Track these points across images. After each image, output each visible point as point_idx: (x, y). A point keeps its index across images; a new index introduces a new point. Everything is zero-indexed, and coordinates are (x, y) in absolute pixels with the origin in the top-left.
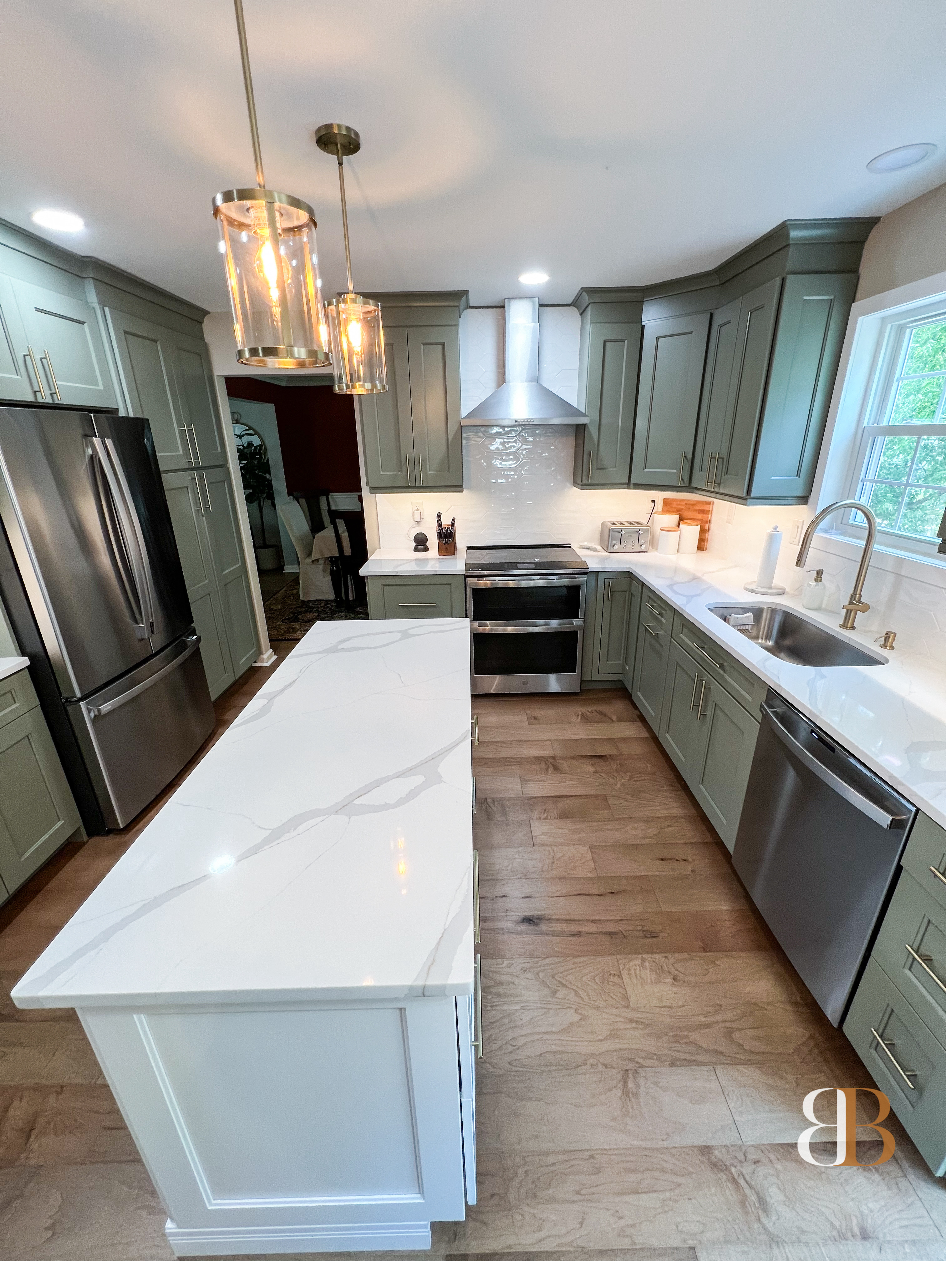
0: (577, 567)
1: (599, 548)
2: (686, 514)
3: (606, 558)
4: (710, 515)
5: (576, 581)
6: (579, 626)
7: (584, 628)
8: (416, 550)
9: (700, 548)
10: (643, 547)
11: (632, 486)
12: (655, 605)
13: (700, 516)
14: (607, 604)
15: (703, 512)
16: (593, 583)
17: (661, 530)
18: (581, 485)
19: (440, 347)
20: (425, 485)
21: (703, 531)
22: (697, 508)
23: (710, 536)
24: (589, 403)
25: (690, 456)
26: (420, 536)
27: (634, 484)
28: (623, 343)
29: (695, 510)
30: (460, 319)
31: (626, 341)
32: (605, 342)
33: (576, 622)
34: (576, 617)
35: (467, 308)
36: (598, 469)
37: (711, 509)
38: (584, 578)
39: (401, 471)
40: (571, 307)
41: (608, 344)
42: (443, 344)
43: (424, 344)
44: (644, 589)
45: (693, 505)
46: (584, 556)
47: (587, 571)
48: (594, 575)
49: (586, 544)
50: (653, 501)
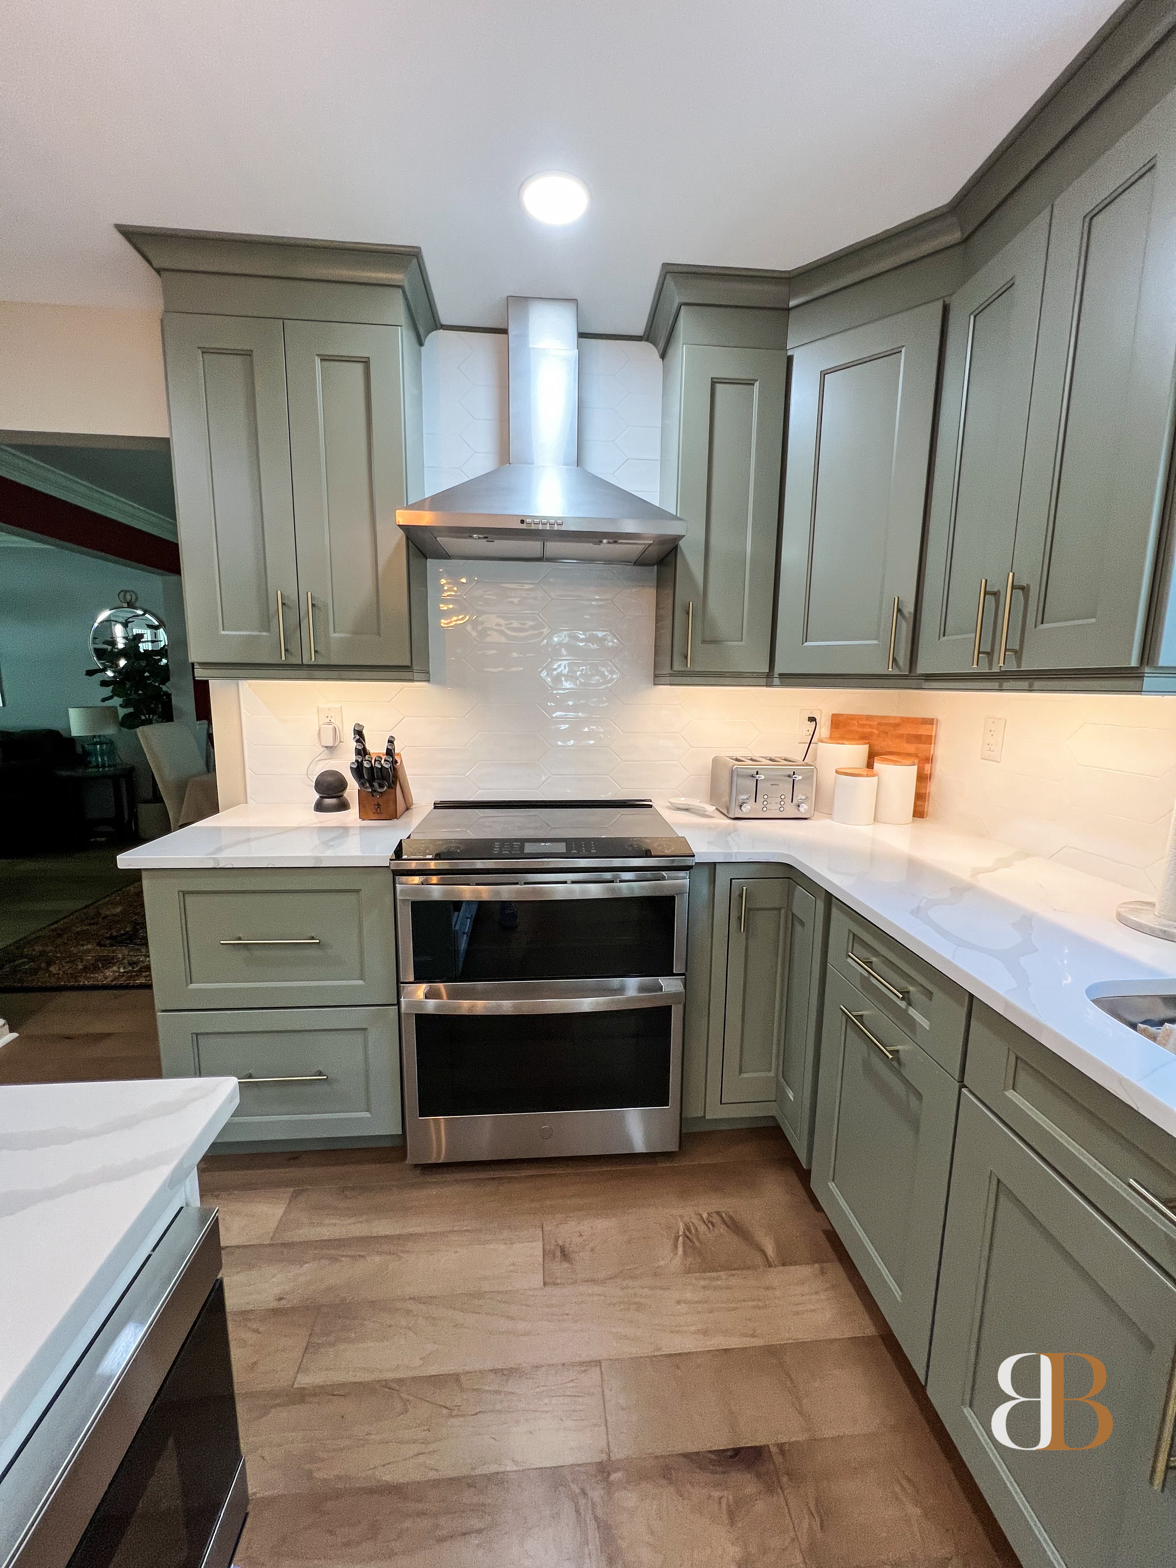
0: (667, 852)
1: (710, 809)
2: (881, 744)
3: (728, 832)
4: (933, 745)
5: (664, 886)
6: (675, 995)
7: (686, 998)
8: (319, 807)
9: (919, 813)
10: (804, 808)
11: (776, 681)
12: (874, 959)
13: (911, 748)
14: (738, 941)
15: (918, 739)
16: (704, 889)
17: (837, 772)
18: (671, 675)
19: (360, 367)
20: (321, 661)
21: (923, 778)
22: (902, 731)
23: (933, 788)
24: (683, 498)
25: (909, 608)
26: (330, 779)
27: (782, 675)
28: (751, 387)
29: (901, 736)
30: (423, 348)
31: (757, 384)
32: (714, 382)
33: (670, 985)
34: (668, 972)
35: (437, 329)
36: (704, 642)
37: (934, 734)
38: (682, 880)
39: (269, 630)
40: (643, 343)
41: (719, 387)
42: (366, 362)
43: (324, 359)
44: (834, 911)
45: (896, 726)
46: (683, 826)
47: (690, 862)
48: (704, 874)
49: (682, 801)
50: (812, 719)
